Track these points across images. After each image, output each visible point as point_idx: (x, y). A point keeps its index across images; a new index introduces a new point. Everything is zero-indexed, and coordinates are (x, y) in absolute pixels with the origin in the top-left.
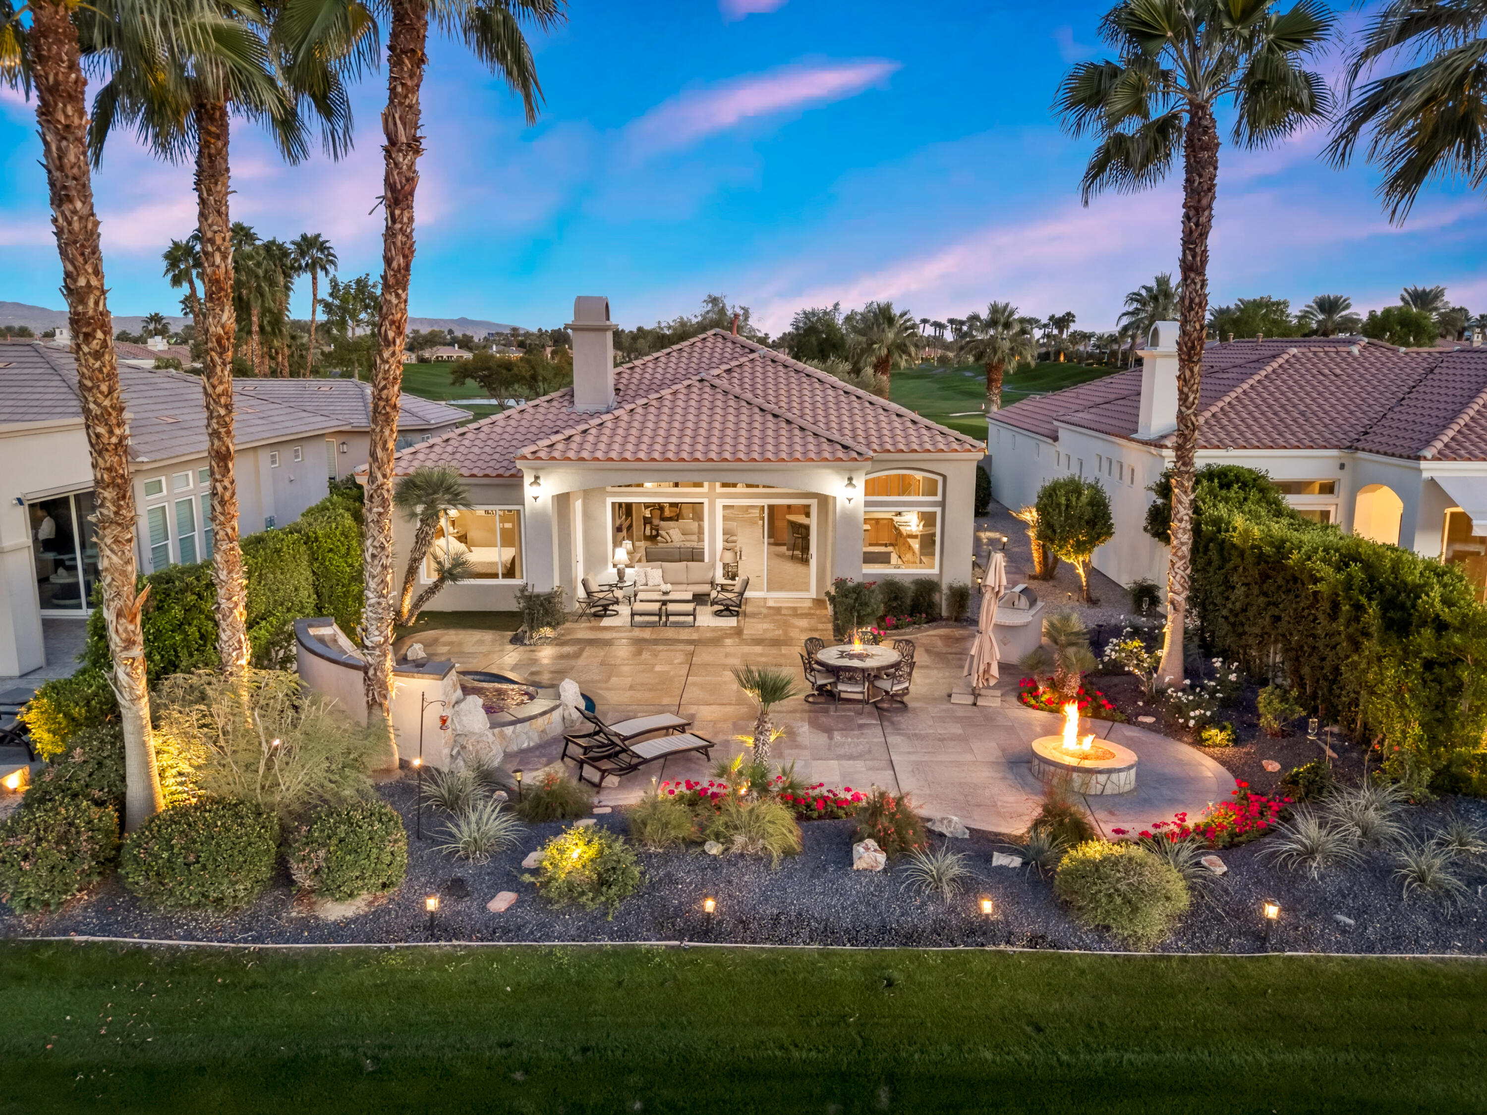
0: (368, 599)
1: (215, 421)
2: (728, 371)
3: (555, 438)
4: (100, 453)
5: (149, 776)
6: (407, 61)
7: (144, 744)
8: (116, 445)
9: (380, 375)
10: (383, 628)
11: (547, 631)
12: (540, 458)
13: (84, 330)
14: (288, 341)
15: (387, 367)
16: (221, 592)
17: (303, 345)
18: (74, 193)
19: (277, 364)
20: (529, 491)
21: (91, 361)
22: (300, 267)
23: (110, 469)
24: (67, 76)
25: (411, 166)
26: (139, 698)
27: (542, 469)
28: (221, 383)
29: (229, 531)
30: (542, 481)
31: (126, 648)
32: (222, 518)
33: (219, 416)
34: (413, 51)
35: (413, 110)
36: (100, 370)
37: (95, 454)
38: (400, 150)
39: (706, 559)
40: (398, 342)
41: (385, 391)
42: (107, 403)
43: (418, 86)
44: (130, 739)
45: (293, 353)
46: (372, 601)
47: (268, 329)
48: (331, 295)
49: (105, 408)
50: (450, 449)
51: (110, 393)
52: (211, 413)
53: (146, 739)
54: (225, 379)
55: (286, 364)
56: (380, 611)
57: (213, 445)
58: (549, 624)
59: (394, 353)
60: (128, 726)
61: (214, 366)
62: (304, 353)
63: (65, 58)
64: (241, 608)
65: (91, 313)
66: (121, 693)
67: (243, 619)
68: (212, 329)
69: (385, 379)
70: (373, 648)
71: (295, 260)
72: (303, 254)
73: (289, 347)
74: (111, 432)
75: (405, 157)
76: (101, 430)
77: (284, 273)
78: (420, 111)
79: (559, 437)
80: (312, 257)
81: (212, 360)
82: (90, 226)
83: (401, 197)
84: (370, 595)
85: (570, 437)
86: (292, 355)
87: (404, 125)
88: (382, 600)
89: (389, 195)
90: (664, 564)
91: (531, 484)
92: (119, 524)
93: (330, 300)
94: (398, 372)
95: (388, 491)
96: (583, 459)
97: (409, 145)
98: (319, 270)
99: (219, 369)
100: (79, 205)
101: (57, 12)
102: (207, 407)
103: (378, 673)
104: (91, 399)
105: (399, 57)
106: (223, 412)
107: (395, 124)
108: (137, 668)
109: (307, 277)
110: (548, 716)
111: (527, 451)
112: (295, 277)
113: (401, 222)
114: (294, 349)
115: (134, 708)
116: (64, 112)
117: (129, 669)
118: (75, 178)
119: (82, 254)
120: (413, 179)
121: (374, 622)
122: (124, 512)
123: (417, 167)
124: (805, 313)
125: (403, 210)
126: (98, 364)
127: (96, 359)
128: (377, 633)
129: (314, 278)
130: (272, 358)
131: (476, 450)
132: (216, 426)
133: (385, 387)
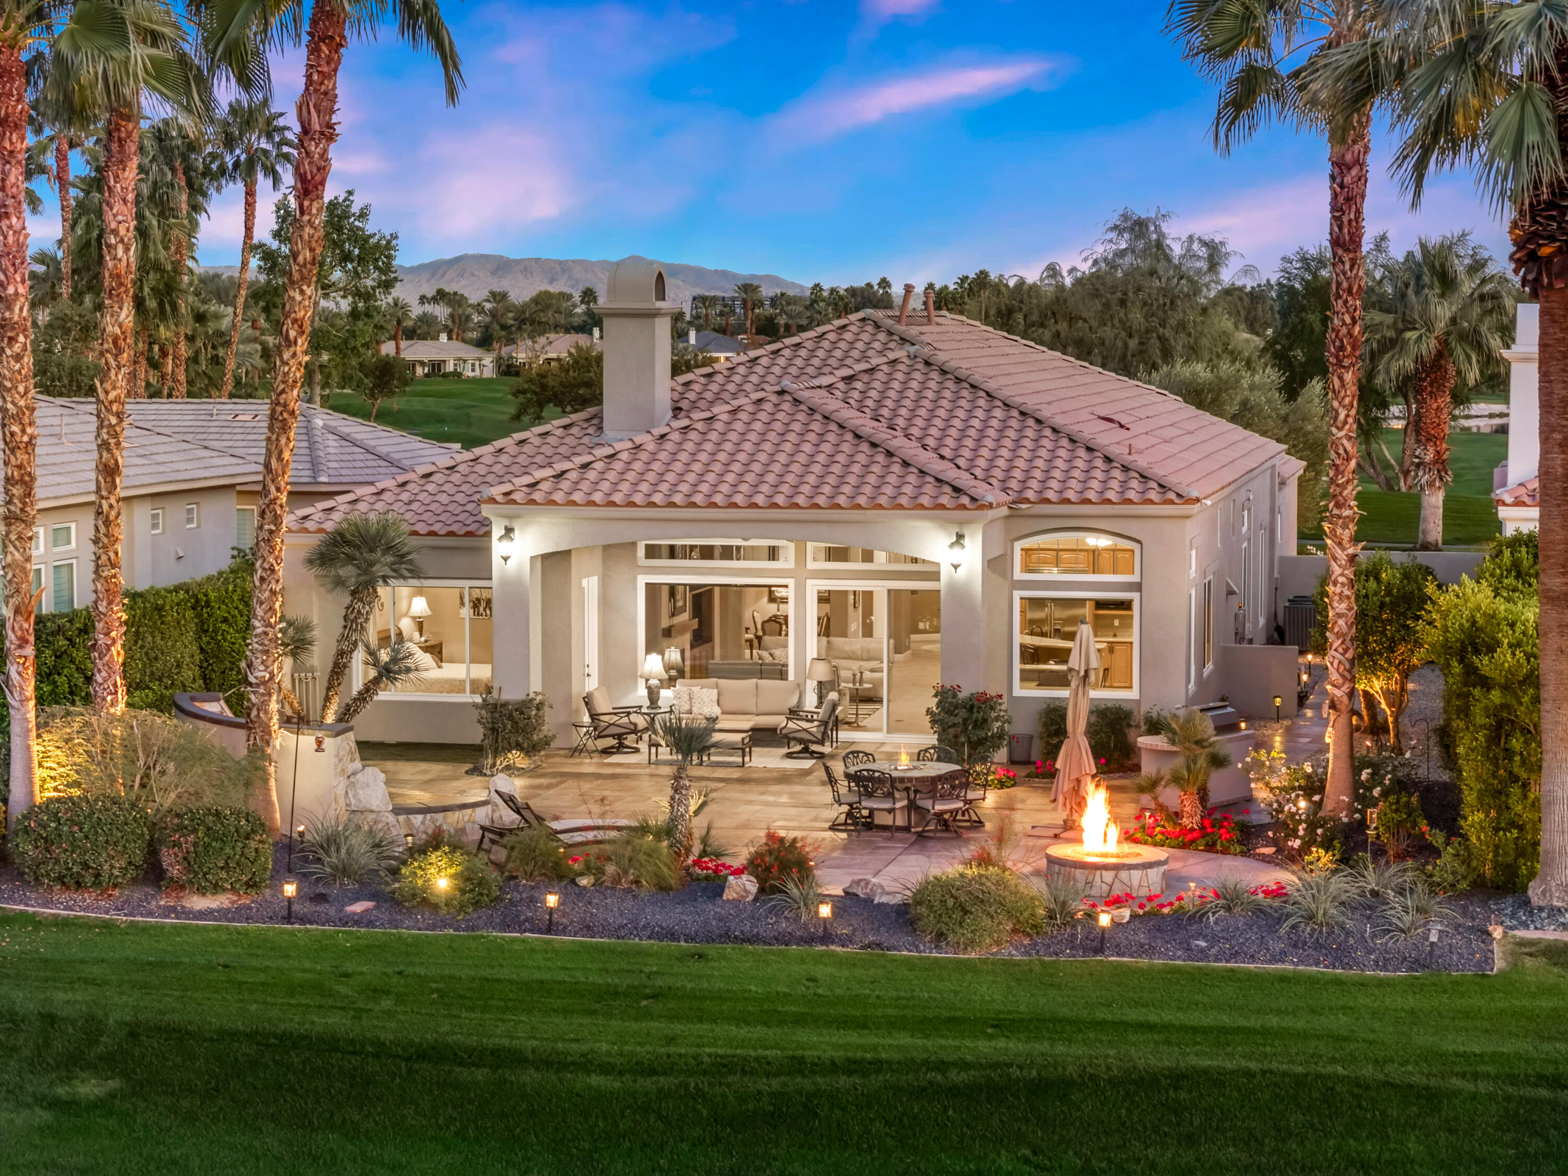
0: (255, 628)
1: (105, 430)
2: (849, 379)
3: (539, 474)
4: (12, 451)
5: (31, 783)
6: (324, 48)
7: (28, 748)
8: (26, 443)
9: (280, 378)
10: (269, 663)
11: (516, 758)
12: (514, 502)
13: (9, 334)
14: (187, 328)
15: (286, 369)
16: (99, 626)
17: (220, 334)
18: (11, 210)
19: (163, 376)
20: (499, 548)
21: (12, 363)
22: (222, 171)
23: (20, 467)
24: (15, 107)
25: (324, 155)
26: (28, 700)
27: (517, 517)
28: (114, 388)
29: (112, 555)
30: (517, 534)
31: (20, 647)
32: (105, 540)
33: (110, 425)
34: (332, 38)
35: (330, 97)
36: (19, 372)
37: (8, 452)
38: (313, 139)
39: (791, 676)
40: (300, 342)
41: (284, 396)
42: (22, 403)
43: (335, 70)
44: (16, 743)
45: (197, 353)
46: (259, 631)
47: (152, 304)
48: (277, 235)
49: (20, 408)
50: (405, 496)
51: (25, 393)
52: (102, 422)
53: (31, 743)
54: (119, 384)
55: (182, 377)
56: (267, 642)
57: (101, 457)
58: (519, 747)
59: (294, 355)
60: (15, 729)
61: (109, 369)
62: (221, 352)
63: (15, 92)
64: (118, 646)
65: (16, 318)
66: (11, 693)
67: (120, 660)
68: (109, 329)
69: (284, 382)
70: (258, 685)
71: (214, 156)
72: (229, 142)
73: (191, 339)
74: (23, 431)
75: (317, 145)
76: (15, 428)
77: (190, 184)
78: (336, 96)
79: (548, 472)
80: (247, 150)
81: (107, 363)
82: (21, 239)
83: (310, 188)
84: (257, 624)
85: (564, 472)
86: (195, 359)
87: (318, 112)
88: (268, 629)
89: (299, 185)
90: (722, 682)
91: (501, 538)
92: (23, 521)
93: (274, 245)
94: (298, 375)
95: (281, 506)
96: (574, 503)
97: (322, 133)
98: (260, 176)
99: (113, 372)
100: (14, 220)
101: (12, 55)
102: (98, 416)
103: (262, 715)
104: (9, 399)
105: (317, 44)
106: (114, 420)
107: (309, 112)
108: (28, 668)
109: (235, 189)
110: (469, 811)
111: (497, 491)
112: (212, 191)
113: (310, 214)
114: (199, 343)
115: (23, 710)
116: (10, 139)
117: (21, 669)
118: (13, 197)
119: (14, 265)
120: (324, 168)
121: (259, 655)
122: (28, 509)
123: (330, 155)
124: (1304, 259)
125: (312, 201)
126: (18, 366)
127: (17, 361)
128: (262, 668)
129: (250, 194)
130: (154, 364)
131: (443, 498)
132: (106, 437)
133: (283, 391)
